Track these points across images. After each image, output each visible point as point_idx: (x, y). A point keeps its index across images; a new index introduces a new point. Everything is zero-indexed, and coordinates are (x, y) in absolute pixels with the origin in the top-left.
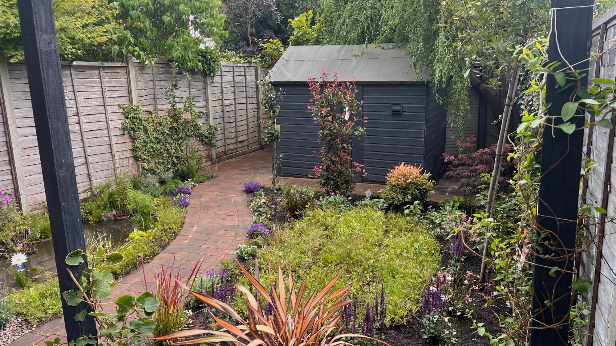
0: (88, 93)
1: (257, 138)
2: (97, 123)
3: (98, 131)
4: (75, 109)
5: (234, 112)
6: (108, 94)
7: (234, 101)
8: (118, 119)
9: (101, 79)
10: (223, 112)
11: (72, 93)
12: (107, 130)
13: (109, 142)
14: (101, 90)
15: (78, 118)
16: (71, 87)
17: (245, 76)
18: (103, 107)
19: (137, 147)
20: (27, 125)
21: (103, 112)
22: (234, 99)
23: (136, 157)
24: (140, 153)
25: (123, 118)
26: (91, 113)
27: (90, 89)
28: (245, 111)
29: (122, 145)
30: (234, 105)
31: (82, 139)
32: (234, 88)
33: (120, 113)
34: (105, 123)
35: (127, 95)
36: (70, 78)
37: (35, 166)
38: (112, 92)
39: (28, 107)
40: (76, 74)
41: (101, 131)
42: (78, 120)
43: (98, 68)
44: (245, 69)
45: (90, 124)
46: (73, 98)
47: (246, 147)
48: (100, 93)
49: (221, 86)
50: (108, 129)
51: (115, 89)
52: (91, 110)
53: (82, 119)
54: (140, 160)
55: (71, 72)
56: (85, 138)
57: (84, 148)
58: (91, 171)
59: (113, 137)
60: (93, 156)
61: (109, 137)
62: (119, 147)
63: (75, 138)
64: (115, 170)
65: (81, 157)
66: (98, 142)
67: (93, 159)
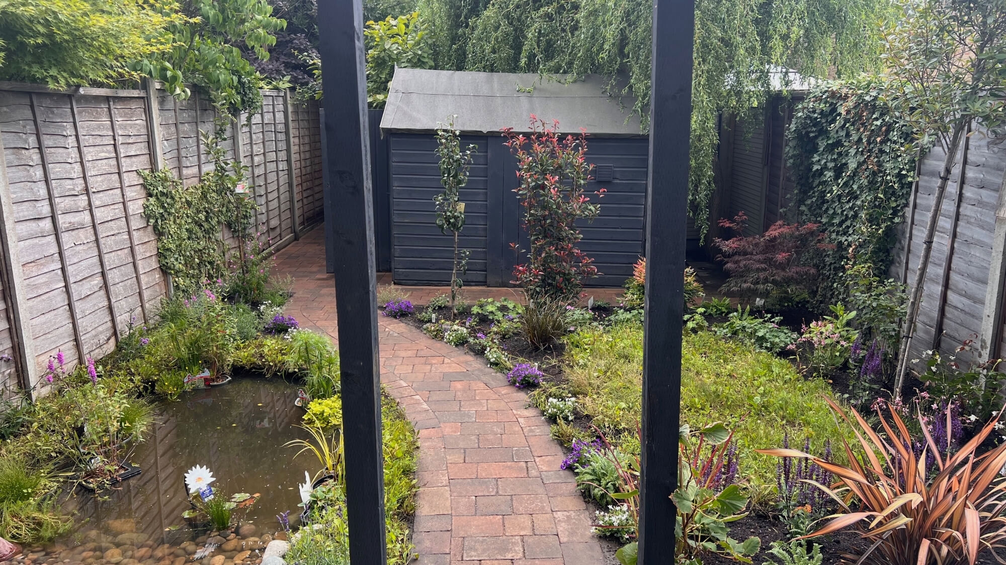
0: (96, 148)
1: (289, 220)
2: (112, 207)
3: (113, 222)
4: (81, 181)
5: (263, 176)
6: (122, 151)
7: (263, 158)
8: (137, 197)
9: (112, 121)
10: (253, 177)
11: (76, 150)
12: (124, 219)
13: (129, 241)
14: (112, 142)
15: (86, 198)
16: (74, 138)
17: (274, 112)
18: (117, 176)
19: (169, 250)
20: (24, 216)
21: (118, 185)
22: (264, 154)
23: (164, 268)
24: (172, 259)
25: (144, 195)
26: (104, 188)
27: (98, 141)
28: (275, 173)
29: (145, 246)
30: (263, 165)
31: (97, 240)
32: (263, 135)
33: (140, 186)
34: (121, 206)
35: (147, 151)
36: (71, 120)
37: (39, 299)
38: (126, 146)
39: (23, 180)
40: (80, 113)
41: (117, 221)
42: (87, 202)
43: (107, 99)
44: (273, 102)
45: (102, 208)
46: (78, 160)
47: (278, 238)
48: (111, 148)
49: (250, 132)
50: (126, 218)
51: (131, 141)
52: (102, 181)
53: (97, 200)
54: (173, 272)
55: (72, 109)
56: (100, 236)
57: (100, 256)
58: (113, 300)
59: (134, 233)
60: (112, 271)
61: (129, 232)
62: (141, 251)
63: (86, 239)
64: (140, 294)
65: (97, 275)
66: (116, 243)
67: (112, 276)
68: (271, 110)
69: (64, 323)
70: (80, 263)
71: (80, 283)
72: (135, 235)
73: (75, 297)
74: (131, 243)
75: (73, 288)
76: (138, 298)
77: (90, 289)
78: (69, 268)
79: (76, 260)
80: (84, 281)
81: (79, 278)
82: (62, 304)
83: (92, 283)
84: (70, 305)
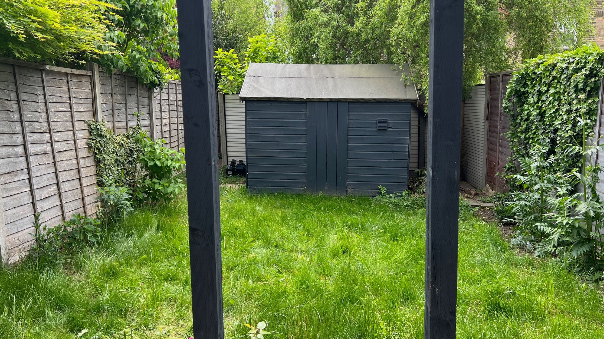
0: (58, 104)
2: (66, 142)
3: (66, 152)
4: (46, 124)
5: (168, 132)
6: (75, 108)
7: (168, 121)
8: (84, 137)
9: (69, 88)
10: (162, 132)
11: (43, 104)
12: (74, 151)
13: (77, 165)
14: (69, 102)
15: (49, 135)
16: (42, 97)
17: (176, 94)
18: (71, 123)
20: (3, 143)
21: (71, 129)
22: (169, 118)
23: (100, 183)
25: (88, 136)
26: (62, 129)
27: (59, 100)
28: (176, 131)
29: (88, 169)
30: (168, 125)
31: (55, 163)
32: (169, 107)
33: (86, 130)
34: (73, 142)
35: (91, 109)
36: (42, 85)
37: (11, 197)
38: (78, 104)
39: (5, 120)
40: (47, 81)
41: (69, 152)
42: (49, 138)
43: (67, 74)
44: (176, 87)
45: (60, 143)
46: (45, 110)
48: (68, 105)
49: (160, 104)
50: (76, 149)
51: (82, 102)
52: (60, 125)
53: (56, 137)
55: (42, 78)
56: (57, 160)
57: (56, 173)
58: (64, 202)
59: (81, 160)
60: (64, 184)
61: (77, 159)
62: (85, 172)
63: (47, 161)
64: (83, 199)
65: (54, 185)
66: (67, 165)
67: (64, 187)
68: (175, 92)
69: (28, 215)
70: (42, 177)
71: (41, 189)
72: (81, 161)
73: (37, 198)
74: (78, 166)
75: (36, 192)
76: (81, 201)
77: (48, 194)
78: (34, 179)
79: (39, 174)
80: (44, 189)
81: (40, 186)
82: (28, 202)
83: (50, 190)
84: (33, 203)
